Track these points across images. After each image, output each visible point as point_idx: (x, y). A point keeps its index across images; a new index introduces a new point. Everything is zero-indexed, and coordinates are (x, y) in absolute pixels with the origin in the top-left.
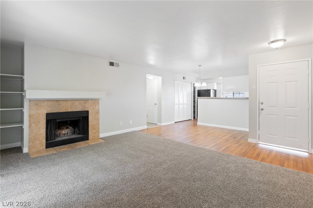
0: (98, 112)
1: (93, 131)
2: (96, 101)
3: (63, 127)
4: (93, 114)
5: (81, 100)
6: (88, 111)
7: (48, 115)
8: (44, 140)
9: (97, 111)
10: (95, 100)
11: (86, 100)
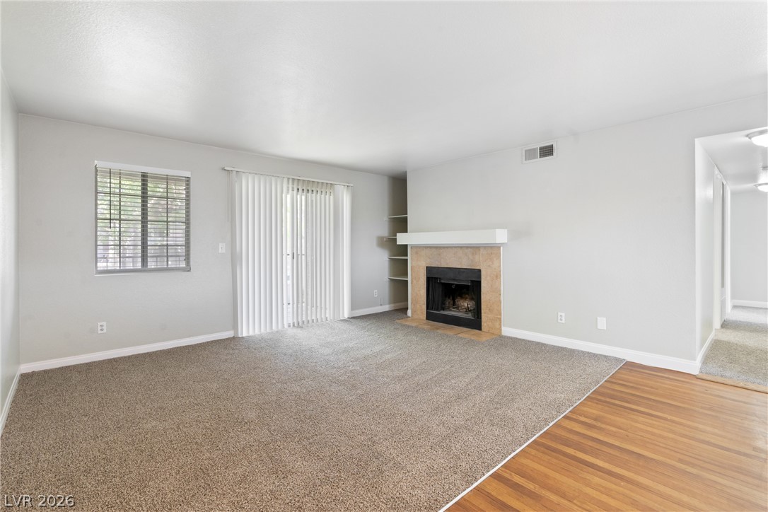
0: (498, 276)
1: (489, 316)
2: (493, 249)
3: (467, 296)
4: (488, 278)
5: (467, 247)
6: (480, 271)
7: (429, 269)
8: (425, 307)
9: (495, 273)
10: (491, 247)
11: (475, 248)
